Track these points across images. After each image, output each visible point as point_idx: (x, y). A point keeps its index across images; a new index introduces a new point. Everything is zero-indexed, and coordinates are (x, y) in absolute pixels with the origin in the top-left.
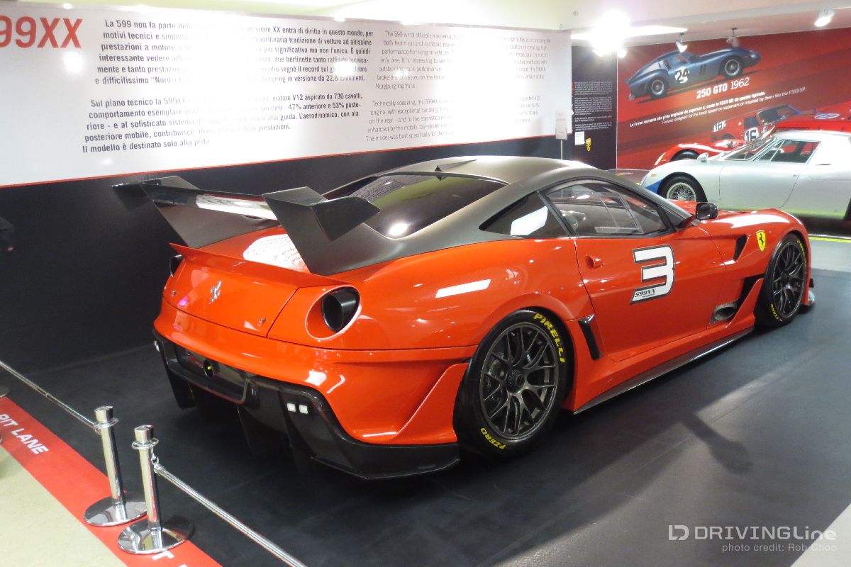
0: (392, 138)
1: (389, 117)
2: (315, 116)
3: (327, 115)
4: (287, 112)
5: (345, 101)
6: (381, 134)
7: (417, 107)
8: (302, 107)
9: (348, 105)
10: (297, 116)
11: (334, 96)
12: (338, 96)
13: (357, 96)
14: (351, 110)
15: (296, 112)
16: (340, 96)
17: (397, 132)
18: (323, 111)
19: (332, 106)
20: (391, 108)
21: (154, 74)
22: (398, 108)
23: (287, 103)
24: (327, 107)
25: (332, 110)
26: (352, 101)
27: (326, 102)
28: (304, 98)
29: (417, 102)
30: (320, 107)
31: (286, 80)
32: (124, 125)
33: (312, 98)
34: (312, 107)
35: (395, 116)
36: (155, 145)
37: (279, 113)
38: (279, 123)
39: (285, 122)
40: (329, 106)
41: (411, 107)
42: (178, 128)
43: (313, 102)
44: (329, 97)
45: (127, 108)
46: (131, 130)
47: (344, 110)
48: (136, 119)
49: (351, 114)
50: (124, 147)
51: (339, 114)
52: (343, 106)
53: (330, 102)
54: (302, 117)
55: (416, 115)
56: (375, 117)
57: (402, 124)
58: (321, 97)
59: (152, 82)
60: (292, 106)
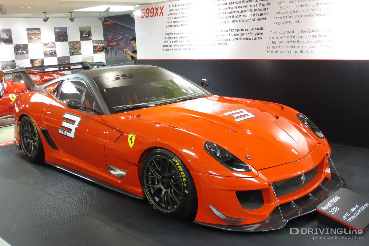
0: (281, 52)
1: (281, 40)
2: (239, 39)
3: (245, 39)
4: (227, 37)
5: (254, 32)
6: (274, 50)
7: (300, 35)
8: (233, 35)
9: (256, 34)
10: (231, 39)
11: (249, 29)
12: (251, 29)
13: (262, 29)
14: (258, 36)
15: (230, 37)
16: (252, 29)
17: (285, 50)
18: (243, 37)
19: (247, 34)
20: (283, 35)
21: (181, 23)
22: (286, 35)
23: (226, 33)
24: (245, 34)
25: (248, 36)
26: (258, 31)
27: (245, 32)
28: (234, 31)
29: (300, 32)
30: (241, 35)
31: (227, 22)
32: (173, 42)
33: (238, 30)
34: (237, 35)
35: (285, 40)
36: (180, 49)
37: (223, 38)
38: (223, 42)
39: (225, 42)
40: (246, 34)
41: (296, 34)
42: (187, 43)
43: (239, 32)
44: (247, 30)
45: (174, 36)
46: (174, 44)
47: (254, 36)
48: (176, 40)
49: (257, 38)
50: (172, 49)
51: (251, 39)
52: (253, 34)
53: (247, 32)
54: (233, 39)
55: (299, 39)
56: (271, 40)
57: (289, 45)
58: (242, 30)
59: (180, 26)
60: (229, 35)
